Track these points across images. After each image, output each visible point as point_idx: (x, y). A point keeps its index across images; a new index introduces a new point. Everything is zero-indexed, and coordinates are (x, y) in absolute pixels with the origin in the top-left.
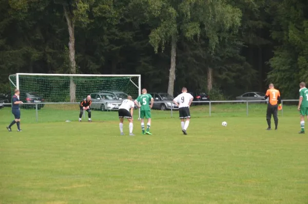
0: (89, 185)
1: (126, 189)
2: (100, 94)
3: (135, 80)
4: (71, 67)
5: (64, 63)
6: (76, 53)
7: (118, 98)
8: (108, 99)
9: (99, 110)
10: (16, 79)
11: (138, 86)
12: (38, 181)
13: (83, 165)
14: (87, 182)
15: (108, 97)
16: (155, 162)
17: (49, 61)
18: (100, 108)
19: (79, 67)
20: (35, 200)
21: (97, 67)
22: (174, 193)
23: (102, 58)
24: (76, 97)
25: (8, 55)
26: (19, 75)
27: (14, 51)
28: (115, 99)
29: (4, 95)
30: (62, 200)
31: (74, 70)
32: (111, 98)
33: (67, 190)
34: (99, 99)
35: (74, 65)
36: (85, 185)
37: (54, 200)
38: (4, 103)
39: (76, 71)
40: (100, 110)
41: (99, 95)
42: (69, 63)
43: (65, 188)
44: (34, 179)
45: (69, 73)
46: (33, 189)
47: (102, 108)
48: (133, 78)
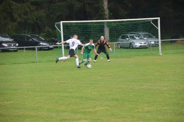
0: (108, 108)
1: (137, 110)
2: (129, 35)
3: (156, 22)
4: (105, 14)
5: (100, 11)
6: (108, 3)
7: (143, 38)
8: (135, 39)
9: (127, 48)
10: (60, 26)
11: (158, 27)
12: (70, 105)
13: (107, 92)
14: (107, 106)
15: (135, 37)
16: (166, 89)
17: (87, 10)
18: (129, 47)
19: (112, 14)
20: (66, 120)
21: (126, 13)
22: (175, 113)
23: (130, 5)
24: (110, 38)
25: (56, 7)
26: (63, 23)
27: (60, 4)
28: (141, 38)
29: (54, 39)
30: (85, 119)
31: (107, 16)
32: (137, 38)
33: (91, 112)
34: (128, 39)
35: (107, 12)
36: (105, 108)
37: (79, 120)
38: (54, 46)
39: (109, 17)
40: (129, 48)
41: (127, 36)
42: (103, 11)
43: (90, 110)
44: (68, 104)
45: (103, 20)
46: (65, 111)
47: (131, 47)
48: (153, 21)
